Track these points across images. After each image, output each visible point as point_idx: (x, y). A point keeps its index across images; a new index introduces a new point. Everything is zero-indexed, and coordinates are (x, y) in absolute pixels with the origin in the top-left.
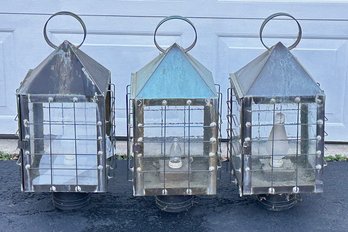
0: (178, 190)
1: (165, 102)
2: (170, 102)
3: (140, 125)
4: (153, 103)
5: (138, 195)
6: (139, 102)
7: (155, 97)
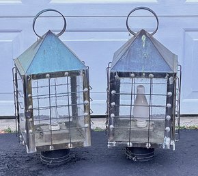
0: (62, 145)
1: (48, 75)
2: (53, 75)
3: (29, 95)
4: (39, 77)
5: (31, 152)
6: (28, 77)
7: (40, 72)
